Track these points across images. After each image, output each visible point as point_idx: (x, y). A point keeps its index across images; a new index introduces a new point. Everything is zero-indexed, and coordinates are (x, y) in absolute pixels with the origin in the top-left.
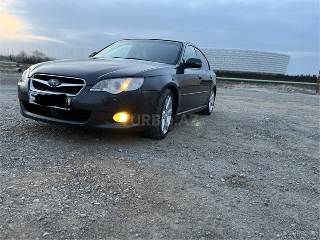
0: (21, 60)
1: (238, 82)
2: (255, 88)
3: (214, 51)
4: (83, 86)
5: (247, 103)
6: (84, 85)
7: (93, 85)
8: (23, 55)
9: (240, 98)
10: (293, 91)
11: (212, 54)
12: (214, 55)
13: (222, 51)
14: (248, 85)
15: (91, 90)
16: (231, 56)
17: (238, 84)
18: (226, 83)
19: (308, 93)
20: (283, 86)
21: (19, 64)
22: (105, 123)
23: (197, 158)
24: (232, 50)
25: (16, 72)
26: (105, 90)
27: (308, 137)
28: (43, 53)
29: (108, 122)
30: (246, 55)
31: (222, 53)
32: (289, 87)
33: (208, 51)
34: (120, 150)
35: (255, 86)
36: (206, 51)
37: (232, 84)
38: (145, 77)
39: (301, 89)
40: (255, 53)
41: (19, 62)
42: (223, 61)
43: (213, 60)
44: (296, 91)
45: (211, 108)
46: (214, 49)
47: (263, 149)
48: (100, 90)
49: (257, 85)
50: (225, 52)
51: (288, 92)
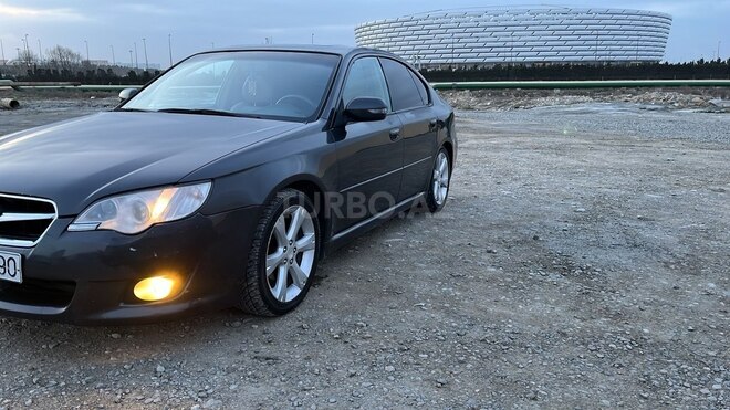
0: (24, 74)
1: (545, 91)
2: (586, 104)
3: (485, 17)
4: (51, 220)
5: (548, 159)
6: (55, 216)
7: (75, 216)
8: (28, 59)
9: (537, 140)
10: (676, 105)
14: (569, 98)
15: (71, 227)
16: (528, 26)
17: (546, 95)
18: (516, 95)
19: (713, 109)
20: (654, 94)
21: (17, 83)
22: (115, 306)
23: (352, 375)
25: (5, 108)
26: (106, 225)
27: (667, 265)
28: (74, 51)
29: (122, 305)
30: (565, 22)
32: (667, 95)
34: (160, 368)
35: (587, 98)
37: (531, 96)
38: (213, 180)
39: (697, 99)
40: (585, 15)
41: (19, 79)
42: (510, 38)
43: (485, 39)
44: (686, 105)
45: (440, 194)
47: (536, 319)
48: (93, 227)
49: (591, 95)
51: (666, 109)
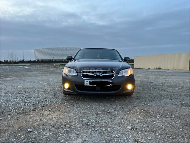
6: (115, 74)
7: (119, 73)
11: (67, 50)
12: (68, 51)
13: (73, 49)
15: (119, 75)
24: (78, 48)
29: (126, 90)
31: (73, 50)
33: (65, 49)
36: (64, 49)
46: (68, 48)
48: (122, 75)
50: (70, 49)
